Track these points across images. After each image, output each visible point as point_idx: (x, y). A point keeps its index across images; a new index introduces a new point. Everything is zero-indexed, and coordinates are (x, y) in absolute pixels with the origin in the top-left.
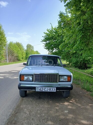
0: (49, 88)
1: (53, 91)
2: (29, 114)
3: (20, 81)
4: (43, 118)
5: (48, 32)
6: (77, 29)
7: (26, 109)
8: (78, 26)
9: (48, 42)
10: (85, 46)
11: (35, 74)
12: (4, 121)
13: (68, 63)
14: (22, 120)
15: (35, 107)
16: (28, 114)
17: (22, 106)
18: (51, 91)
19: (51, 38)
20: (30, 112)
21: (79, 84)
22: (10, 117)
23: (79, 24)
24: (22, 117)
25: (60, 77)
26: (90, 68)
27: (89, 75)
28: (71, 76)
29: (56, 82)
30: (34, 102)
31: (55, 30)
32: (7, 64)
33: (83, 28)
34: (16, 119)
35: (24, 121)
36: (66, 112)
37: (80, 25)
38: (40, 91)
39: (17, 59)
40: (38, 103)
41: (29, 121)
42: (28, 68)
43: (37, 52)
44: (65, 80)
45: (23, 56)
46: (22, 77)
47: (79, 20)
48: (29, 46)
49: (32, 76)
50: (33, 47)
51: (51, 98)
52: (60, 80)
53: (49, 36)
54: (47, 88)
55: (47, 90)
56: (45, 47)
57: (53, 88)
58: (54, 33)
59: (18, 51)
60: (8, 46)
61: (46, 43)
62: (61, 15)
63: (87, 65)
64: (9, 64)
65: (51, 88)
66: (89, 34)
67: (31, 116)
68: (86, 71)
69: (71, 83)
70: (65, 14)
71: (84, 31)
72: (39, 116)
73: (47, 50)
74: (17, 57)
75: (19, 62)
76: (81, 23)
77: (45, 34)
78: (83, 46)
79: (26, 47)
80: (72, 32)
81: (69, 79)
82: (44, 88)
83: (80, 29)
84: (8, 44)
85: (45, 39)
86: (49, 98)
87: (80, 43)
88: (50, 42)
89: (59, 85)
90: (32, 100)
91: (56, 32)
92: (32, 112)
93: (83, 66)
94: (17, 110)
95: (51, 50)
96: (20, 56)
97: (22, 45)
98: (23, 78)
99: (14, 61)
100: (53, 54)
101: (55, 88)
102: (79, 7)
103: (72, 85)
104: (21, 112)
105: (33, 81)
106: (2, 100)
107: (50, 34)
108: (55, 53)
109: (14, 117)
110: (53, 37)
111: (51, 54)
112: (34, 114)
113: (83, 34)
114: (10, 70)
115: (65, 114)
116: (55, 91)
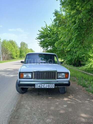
0: (48, 85)
1: (52, 87)
2: (31, 109)
3: (20, 78)
4: (44, 113)
5: (42, 30)
6: (73, 28)
7: (26, 105)
8: (74, 24)
9: (43, 40)
10: (80, 44)
11: (34, 72)
12: (7, 117)
13: (63, 60)
14: (24, 115)
15: (35, 103)
16: (29, 110)
17: (22, 103)
18: (50, 87)
19: (46, 36)
20: (31, 107)
21: (75, 81)
22: (12, 113)
23: (74, 22)
24: (24, 112)
25: (58, 74)
26: (84, 65)
27: (83, 72)
28: (68, 73)
29: (55, 78)
30: (34, 99)
31: (49, 28)
32: (1, 63)
33: (79, 27)
34: (18, 114)
35: (26, 116)
36: (65, 106)
37: (75, 24)
38: (39, 87)
39: (11, 57)
40: (37, 99)
41: (31, 116)
42: (25, 66)
43: (31, 50)
44: (63, 76)
45: (17, 54)
46: (21, 74)
47: (74, 19)
48: (23, 44)
49: (31, 73)
50: (27, 45)
51: (49, 94)
52: (58, 77)
53: (43, 34)
54: (46, 85)
55: (46, 86)
56: (40, 45)
57: (52, 85)
58: (49, 31)
59: (12, 49)
60: (2, 44)
61: (41, 41)
62: (56, 13)
63: (81, 62)
64: (3, 62)
65: (50, 85)
66: (84, 32)
67: (32, 111)
68: (80, 68)
69: (68, 79)
70: (59, 12)
71: (79, 30)
72: (40, 111)
73: (42, 47)
74: (11, 54)
75: (13, 60)
76: (77, 21)
77: (40, 32)
78: (78, 44)
79: (20, 45)
80: (68, 30)
81: (67, 76)
82: (43, 85)
83: (76, 27)
84: (1, 42)
85: (40, 36)
86: (48, 94)
87: (75, 41)
88: (45, 40)
89: (57, 81)
90: (31, 96)
91: (51, 30)
92: (33, 107)
93: (78, 64)
94: (19, 106)
95: (46, 48)
96: (14, 54)
97: (16, 43)
98: (22, 76)
99: (8, 59)
100: (48, 51)
101: (54, 85)
102: (74, 6)
103: (69, 82)
104: (22, 108)
105: (32, 79)
106: (2, 97)
107: (44, 32)
108: (50, 51)
109: (16, 113)
110: (48, 35)
111: (46, 52)
112: (35, 109)
113: (79, 33)
114: (5, 69)
115: (64, 109)
116: (54, 87)
